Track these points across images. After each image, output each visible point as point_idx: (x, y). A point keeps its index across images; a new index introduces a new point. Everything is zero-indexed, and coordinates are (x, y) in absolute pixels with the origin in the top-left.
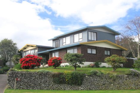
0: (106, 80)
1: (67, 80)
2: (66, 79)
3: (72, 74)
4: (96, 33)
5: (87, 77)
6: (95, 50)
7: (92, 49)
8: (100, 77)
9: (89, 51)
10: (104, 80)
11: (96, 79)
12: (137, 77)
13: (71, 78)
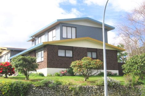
0: (64, 94)
1: (3, 93)
2: (2, 91)
3: (11, 85)
4: (76, 28)
5: (34, 88)
6: (71, 52)
7: (66, 51)
8: (54, 89)
9: (61, 53)
10: (61, 94)
11: (48, 92)
12: (114, 89)
13: (9, 90)
